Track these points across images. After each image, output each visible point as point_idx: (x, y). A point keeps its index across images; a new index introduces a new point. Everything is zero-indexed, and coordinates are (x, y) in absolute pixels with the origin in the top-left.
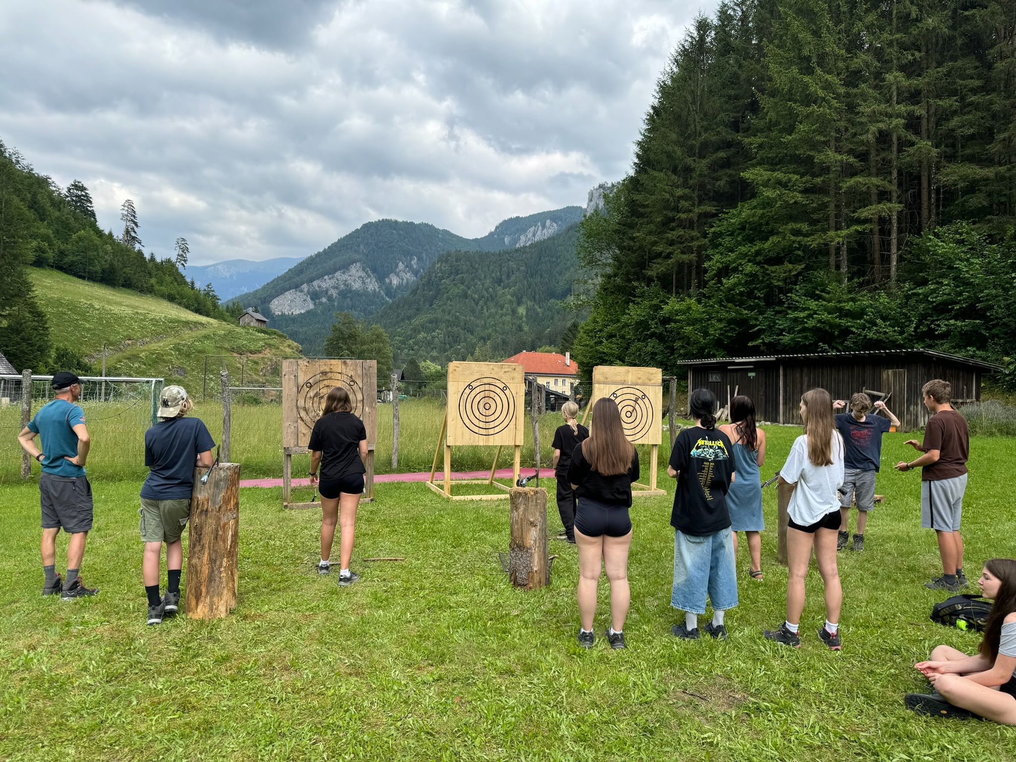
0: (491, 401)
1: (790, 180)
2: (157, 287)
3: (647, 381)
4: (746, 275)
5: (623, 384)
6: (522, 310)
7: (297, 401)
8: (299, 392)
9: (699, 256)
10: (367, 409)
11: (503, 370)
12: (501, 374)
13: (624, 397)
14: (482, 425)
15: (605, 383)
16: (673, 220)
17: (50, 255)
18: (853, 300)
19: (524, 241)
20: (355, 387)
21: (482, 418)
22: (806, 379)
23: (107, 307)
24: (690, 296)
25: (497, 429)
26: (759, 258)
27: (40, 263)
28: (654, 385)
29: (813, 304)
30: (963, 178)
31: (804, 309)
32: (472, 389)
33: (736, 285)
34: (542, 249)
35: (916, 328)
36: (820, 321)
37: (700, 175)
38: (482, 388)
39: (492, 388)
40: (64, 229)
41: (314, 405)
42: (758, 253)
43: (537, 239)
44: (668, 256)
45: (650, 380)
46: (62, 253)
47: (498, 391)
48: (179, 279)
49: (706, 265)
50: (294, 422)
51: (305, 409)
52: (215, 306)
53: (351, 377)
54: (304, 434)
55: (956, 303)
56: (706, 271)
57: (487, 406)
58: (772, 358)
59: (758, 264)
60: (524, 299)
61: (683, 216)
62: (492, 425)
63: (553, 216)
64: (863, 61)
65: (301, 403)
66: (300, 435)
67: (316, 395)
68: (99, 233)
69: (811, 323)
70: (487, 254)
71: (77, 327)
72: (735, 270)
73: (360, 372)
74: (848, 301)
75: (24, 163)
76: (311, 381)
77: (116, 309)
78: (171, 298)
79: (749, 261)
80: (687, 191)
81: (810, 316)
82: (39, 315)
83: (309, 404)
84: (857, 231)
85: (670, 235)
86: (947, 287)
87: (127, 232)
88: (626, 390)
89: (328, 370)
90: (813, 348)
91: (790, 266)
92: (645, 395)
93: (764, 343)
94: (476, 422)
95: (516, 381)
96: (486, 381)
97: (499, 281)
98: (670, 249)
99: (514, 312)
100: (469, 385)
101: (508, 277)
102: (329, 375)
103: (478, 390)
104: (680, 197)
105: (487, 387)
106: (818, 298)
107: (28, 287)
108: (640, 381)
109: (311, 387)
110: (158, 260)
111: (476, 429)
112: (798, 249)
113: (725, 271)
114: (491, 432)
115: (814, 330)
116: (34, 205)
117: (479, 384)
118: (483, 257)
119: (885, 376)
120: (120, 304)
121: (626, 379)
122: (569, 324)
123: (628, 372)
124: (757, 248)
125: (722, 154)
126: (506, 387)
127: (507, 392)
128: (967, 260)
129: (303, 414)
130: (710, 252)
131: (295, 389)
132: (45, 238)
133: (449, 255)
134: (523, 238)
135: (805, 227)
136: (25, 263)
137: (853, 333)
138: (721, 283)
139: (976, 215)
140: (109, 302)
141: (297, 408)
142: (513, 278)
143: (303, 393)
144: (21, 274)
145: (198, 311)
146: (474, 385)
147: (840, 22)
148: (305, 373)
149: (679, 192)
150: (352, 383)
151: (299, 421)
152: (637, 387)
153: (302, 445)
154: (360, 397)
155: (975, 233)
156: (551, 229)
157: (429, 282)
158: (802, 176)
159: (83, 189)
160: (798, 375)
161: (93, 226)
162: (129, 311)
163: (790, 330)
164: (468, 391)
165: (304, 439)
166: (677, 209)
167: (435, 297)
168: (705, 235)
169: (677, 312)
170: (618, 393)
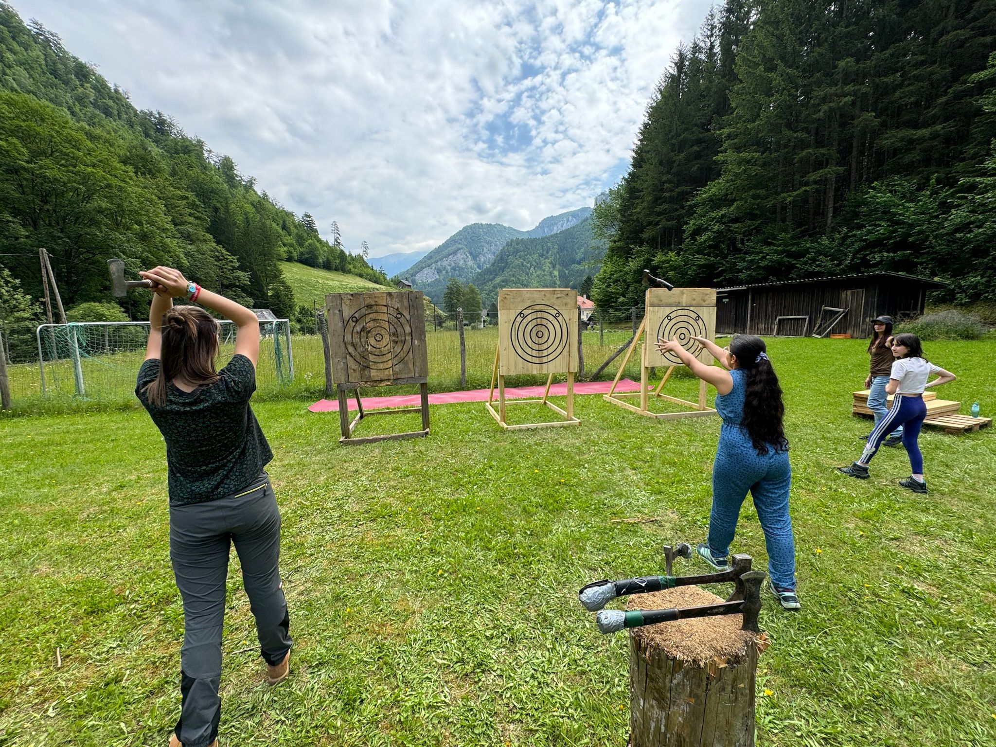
0: (543, 329)
1: (753, 158)
2: (353, 270)
3: (702, 302)
4: (714, 232)
5: (677, 306)
6: (556, 273)
7: (344, 336)
8: (345, 327)
9: (679, 222)
10: (416, 342)
11: (555, 296)
12: (554, 300)
13: (679, 319)
14: (535, 353)
15: (659, 306)
16: (660, 198)
17: (295, 255)
18: (798, 244)
19: (556, 230)
20: (402, 320)
21: (536, 347)
22: (770, 301)
23: (326, 282)
24: (671, 250)
25: (551, 357)
26: (726, 220)
27: (290, 259)
28: (708, 306)
29: (766, 249)
30: (902, 139)
31: (758, 253)
32: (524, 318)
33: (705, 241)
34: (568, 234)
35: (852, 260)
36: (770, 261)
37: (679, 165)
38: (534, 316)
39: (545, 315)
40: (300, 240)
41: (362, 340)
42: (723, 216)
43: (563, 229)
44: (657, 224)
45: (704, 301)
46: (302, 254)
47: (551, 318)
48: (365, 264)
49: (684, 227)
50: (343, 358)
51: (353, 345)
52: (385, 279)
53: (397, 309)
54: (354, 370)
55: (890, 239)
56: (684, 231)
57: (540, 334)
58: (744, 288)
59: (724, 223)
60: (557, 266)
61: (667, 194)
62: (545, 353)
63: (574, 214)
64: (819, 53)
65: (348, 338)
66: (351, 371)
67: (363, 329)
68: (319, 241)
69: (763, 264)
70: (535, 239)
71: (311, 293)
72: (706, 229)
73: (406, 303)
74: (793, 244)
75: (279, 205)
76: (356, 315)
77: (330, 283)
78: (361, 276)
79: (717, 222)
80: (669, 176)
81: (764, 257)
82: (288, 288)
83: (356, 340)
84: (806, 191)
85: (657, 209)
86: (883, 228)
87: (336, 240)
88: (680, 312)
89: (373, 303)
90: (765, 280)
91: (750, 222)
92: (699, 317)
93: (725, 279)
94: (529, 351)
95: (569, 307)
96: (538, 308)
97: (542, 255)
98: (659, 218)
99: (551, 273)
100: (521, 313)
101: (548, 252)
102: (375, 307)
103: (530, 318)
104: (666, 182)
105: (539, 315)
106: (769, 244)
107: (280, 272)
108: (694, 303)
109: (357, 321)
110: (354, 255)
111: (529, 358)
112: (757, 209)
113: (698, 232)
114: (545, 360)
115: (766, 268)
116: (284, 227)
117: (530, 311)
118: (533, 241)
119: (843, 296)
120: (333, 280)
121: (681, 300)
122: (585, 278)
123: (683, 293)
124: (723, 212)
125: (696, 148)
126: (559, 313)
127: (560, 319)
128: (902, 205)
129: (351, 349)
130: (686, 219)
131: (340, 324)
132: (292, 245)
133: (512, 241)
134: (555, 228)
135: (762, 192)
136: (281, 260)
137: (797, 268)
138: (696, 240)
139: (908, 170)
140: (327, 279)
141: (345, 343)
142: (550, 253)
143: (349, 329)
144: (275, 265)
145: (376, 282)
146: (526, 312)
147: (801, 24)
148: (350, 306)
149: (665, 178)
150: (399, 316)
151: (348, 357)
152: (692, 308)
153: (353, 381)
154: (408, 329)
155: (906, 184)
156: (573, 222)
157: (502, 258)
158: (763, 153)
159: (309, 216)
160: (764, 299)
161: (316, 237)
162: (338, 283)
163: (748, 268)
164: (519, 319)
165: (354, 375)
166: (662, 190)
167: (505, 267)
168: (683, 207)
169: (663, 262)
170: (673, 316)
